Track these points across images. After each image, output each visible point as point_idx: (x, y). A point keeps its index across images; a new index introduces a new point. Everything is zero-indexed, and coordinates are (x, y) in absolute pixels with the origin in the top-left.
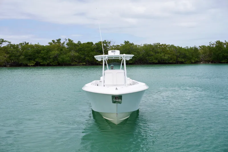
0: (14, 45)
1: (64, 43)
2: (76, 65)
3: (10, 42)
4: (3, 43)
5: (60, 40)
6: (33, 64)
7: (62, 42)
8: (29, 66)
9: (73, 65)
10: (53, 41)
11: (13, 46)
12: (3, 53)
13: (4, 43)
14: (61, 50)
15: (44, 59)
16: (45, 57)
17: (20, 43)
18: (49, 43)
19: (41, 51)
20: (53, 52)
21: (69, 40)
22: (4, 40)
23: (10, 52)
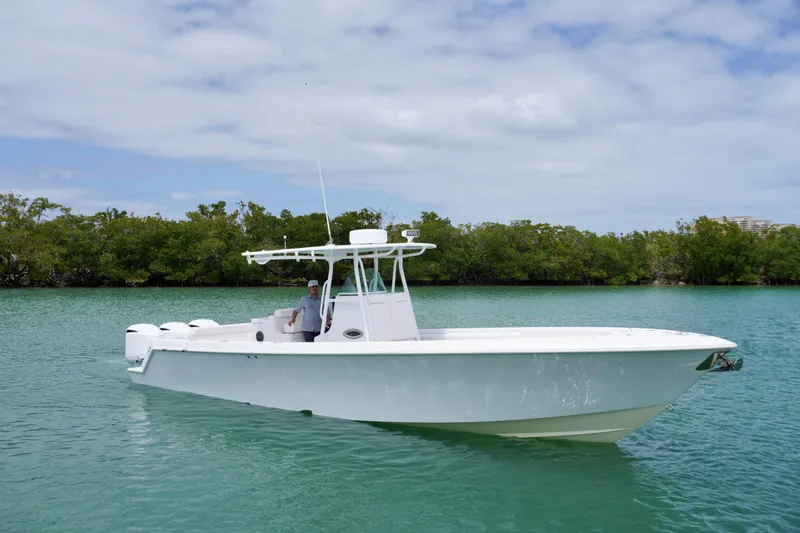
0: (82, 218)
1: (234, 216)
2: (274, 284)
3: (67, 210)
4: (44, 212)
5: (223, 204)
6: (142, 281)
7: (229, 210)
8: (129, 286)
9: (268, 285)
10: (202, 208)
11: (77, 221)
12: (46, 242)
13: (47, 211)
14: (231, 236)
15: (175, 263)
16: (180, 256)
17: (100, 214)
18: (190, 215)
19: (166, 237)
20: (206, 243)
21: (252, 206)
22: (50, 202)
23: (70, 240)
